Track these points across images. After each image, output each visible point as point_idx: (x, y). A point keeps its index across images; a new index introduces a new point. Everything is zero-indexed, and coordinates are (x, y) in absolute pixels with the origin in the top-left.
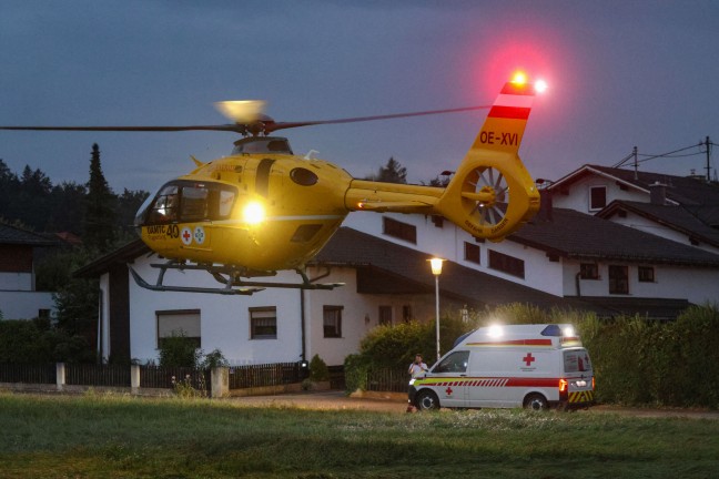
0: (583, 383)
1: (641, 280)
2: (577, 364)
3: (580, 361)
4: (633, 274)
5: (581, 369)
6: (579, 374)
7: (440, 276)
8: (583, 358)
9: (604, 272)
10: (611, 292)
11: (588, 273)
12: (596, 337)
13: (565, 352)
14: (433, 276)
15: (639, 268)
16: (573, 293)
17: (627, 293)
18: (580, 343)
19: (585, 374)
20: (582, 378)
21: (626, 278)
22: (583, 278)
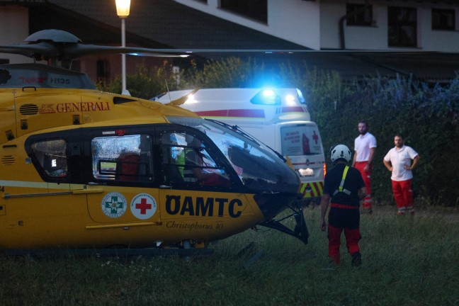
0: (309, 171)
1: (435, 27)
2: (300, 144)
3: (306, 141)
4: (424, 20)
5: (307, 152)
6: (303, 159)
7: (127, 19)
8: (310, 136)
9: (381, 16)
10: (391, 44)
11: (358, 16)
12: (340, 107)
13: (282, 128)
14: (119, 19)
15: (434, 11)
16: (334, 44)
17: (414, 45)
18: (307, 115)
19: (311, 158)
20: (308, 164)
21: (414, 25)
22: (349, 24)
